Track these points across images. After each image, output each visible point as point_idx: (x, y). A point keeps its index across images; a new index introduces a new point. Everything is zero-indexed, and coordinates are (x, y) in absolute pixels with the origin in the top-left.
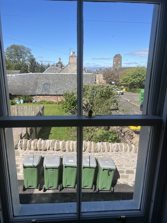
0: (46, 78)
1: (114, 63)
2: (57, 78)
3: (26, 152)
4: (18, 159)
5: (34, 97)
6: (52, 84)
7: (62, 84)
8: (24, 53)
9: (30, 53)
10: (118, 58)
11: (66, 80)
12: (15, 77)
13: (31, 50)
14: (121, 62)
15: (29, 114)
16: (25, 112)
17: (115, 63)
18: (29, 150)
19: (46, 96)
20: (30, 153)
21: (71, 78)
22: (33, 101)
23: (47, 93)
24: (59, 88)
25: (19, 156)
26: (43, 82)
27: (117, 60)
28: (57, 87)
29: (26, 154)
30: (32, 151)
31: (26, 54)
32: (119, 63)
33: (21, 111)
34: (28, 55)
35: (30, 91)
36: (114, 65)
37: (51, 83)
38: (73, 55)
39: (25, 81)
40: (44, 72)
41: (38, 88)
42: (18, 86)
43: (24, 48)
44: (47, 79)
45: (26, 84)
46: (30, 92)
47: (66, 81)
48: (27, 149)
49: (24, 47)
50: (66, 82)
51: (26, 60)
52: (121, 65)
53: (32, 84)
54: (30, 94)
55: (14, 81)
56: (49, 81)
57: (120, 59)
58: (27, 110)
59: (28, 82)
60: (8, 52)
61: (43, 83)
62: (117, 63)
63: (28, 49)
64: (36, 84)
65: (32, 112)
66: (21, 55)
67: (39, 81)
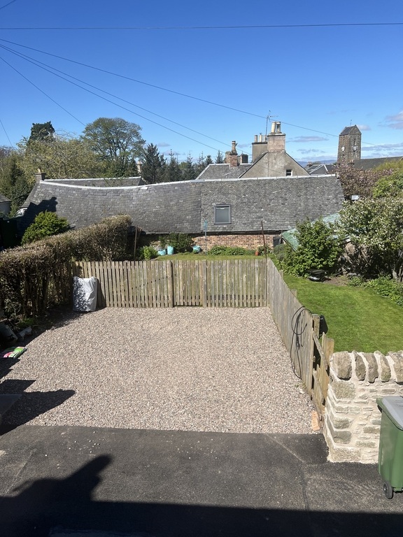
0: (220, 191)
1: (340, 149)
2: (246, 190)
3: (372, 387)
4: (350, 406)
5: (196, 240)
6: (237, 205)
7: (261, 205)
8: (124, 136)
9: (137, 135)
10: (351, 136)
11: (270, 193)
12: (147, 192)
13: (139, 128)
14: (359, 145)
15: (233, 280)
16: (225, 276)
17: (343, 148)
18: (383, 384)
19: (225, 236)
20: (385, 391)
21: (281, 189)
22: (194, 248)
23: (225, 227)
24: (253, 216)
25: (353, 397)
26: (214, 201)
27: (350, 142)
28: (249, 212)
29: (374, 394)
30: (390, 386)
31: (129, 139)
32: (355, 148)
33: (214, 272)
34: (135, 139)
35: (186, 224)
36: (340, 154)
37: (234, 202)
38: (275, 133)
39: (171, 201)
40: (198, 177)
41: (205, 216)
42: (156, 213)
43: (123, 124)
44: (224, 194)
45: (175, 208)
46: (187, 228)
47: (271, 197)
48: (380, 379)
49: (124, 121)
50: (271, 200)
51: (130, 153)
52: (360, 153)
53: (189, 206)
54: (186, 231)
55: (144, 200)
56: (229, 198)
57: (357, 138)
58: (231, 270)
59: (178, 202)
60: (88, 135)
61: (214, 204)
62: (350, 148)
63: (134, 125)
64: (198, 206)
65: (242, 276)
66: (118, 143)
67: (203, 199)
